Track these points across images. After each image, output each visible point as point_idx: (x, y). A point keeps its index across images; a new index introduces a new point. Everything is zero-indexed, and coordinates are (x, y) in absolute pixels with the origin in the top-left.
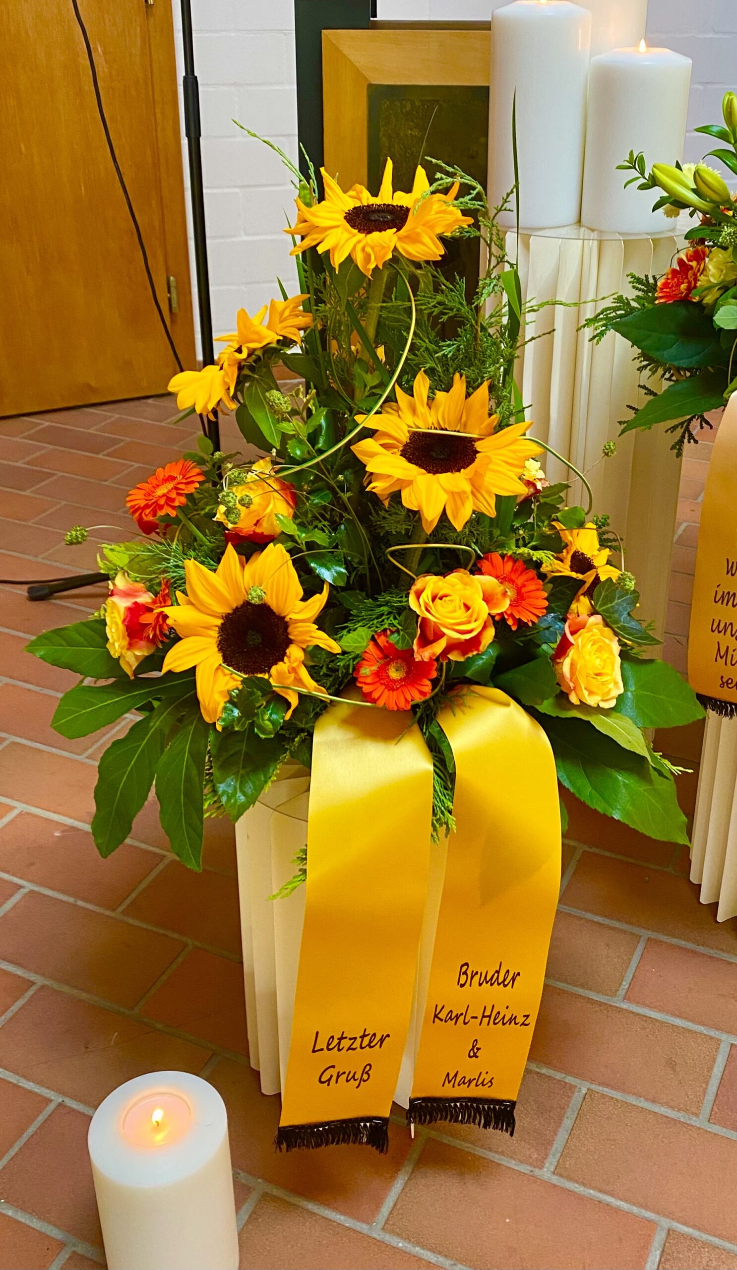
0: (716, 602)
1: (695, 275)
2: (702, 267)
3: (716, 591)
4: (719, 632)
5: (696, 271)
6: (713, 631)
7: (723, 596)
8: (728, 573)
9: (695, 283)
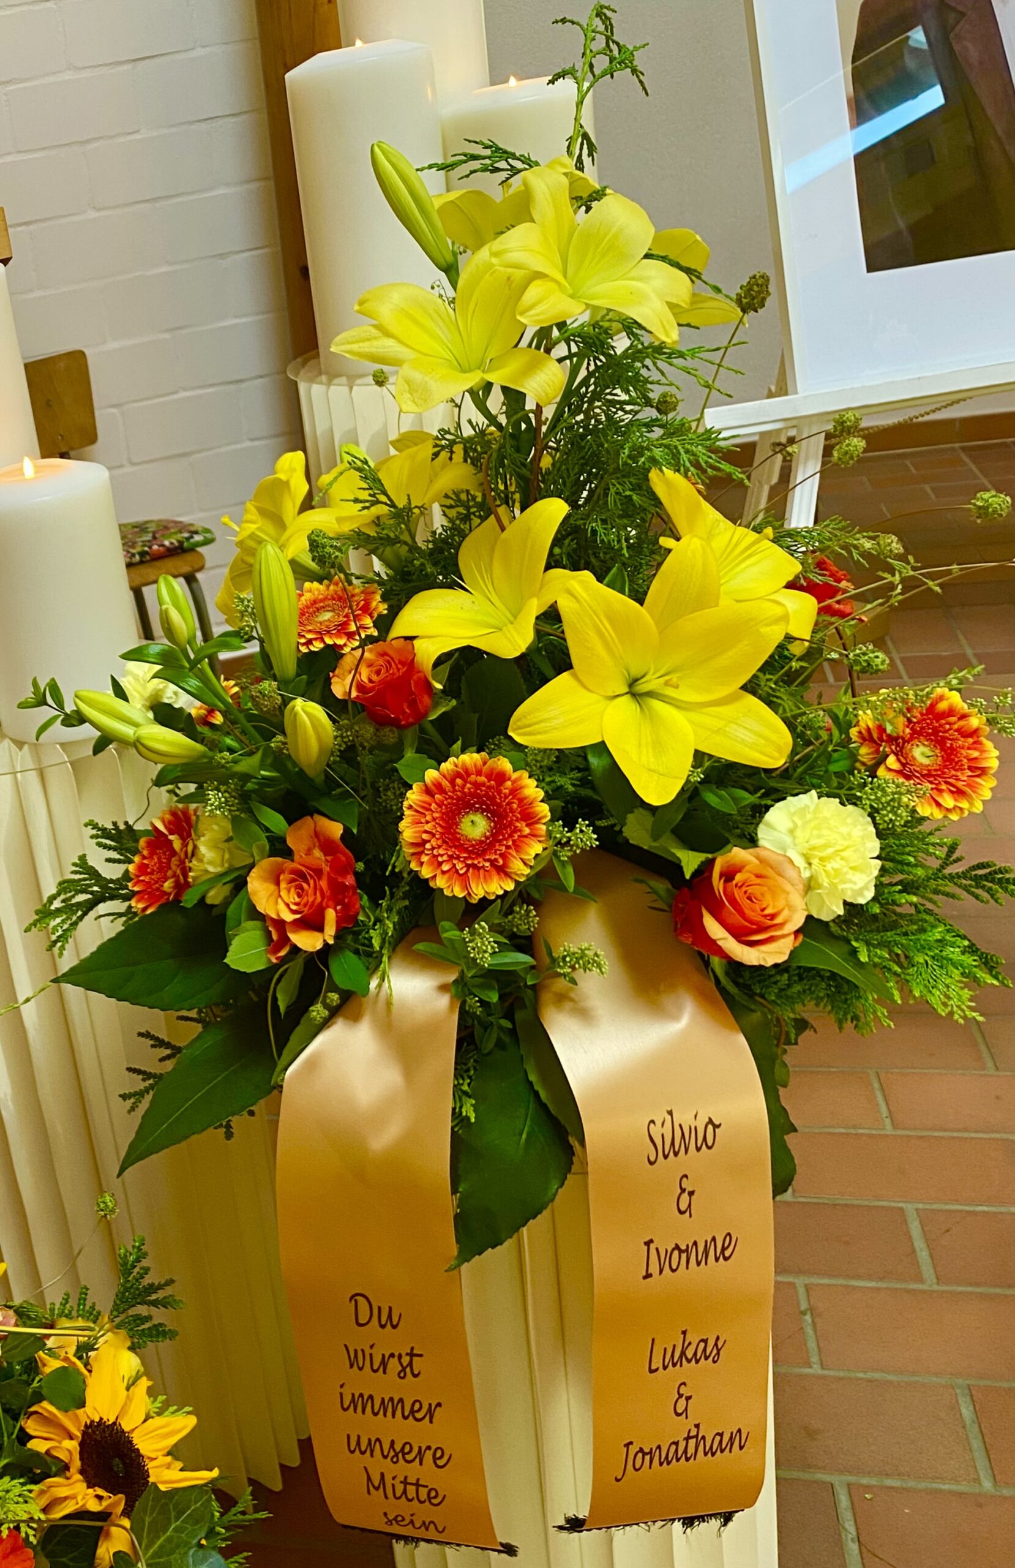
0: (345, 1410)
1: (182, 862)
2: (190, 848)
3: (341, 1394)
4: (363, 1453)
5: (182, 855)
6: (352, 1452)
7: (353, 1400)
8: (352, 1366)
9: (186, 876)
